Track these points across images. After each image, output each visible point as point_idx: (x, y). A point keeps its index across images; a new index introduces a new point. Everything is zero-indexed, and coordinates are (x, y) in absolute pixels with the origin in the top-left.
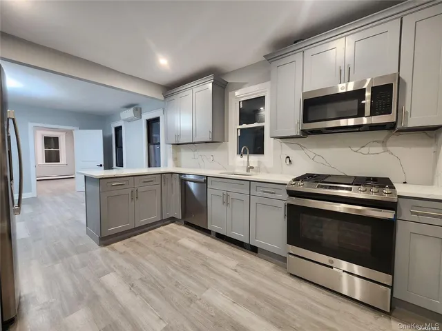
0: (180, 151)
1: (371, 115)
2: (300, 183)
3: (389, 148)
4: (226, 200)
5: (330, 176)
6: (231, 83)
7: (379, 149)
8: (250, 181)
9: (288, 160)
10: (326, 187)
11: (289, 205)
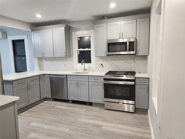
0: (43, 61)
1: (129, 51)
2: (108, 75)
3: (135, 61)
4: (78, 85)
5: (117, 71)
6: (73, 27)
7: (132, 61)
8: (88, 76)
9: (102, 66)
10: (116, 76)
11: (105, 84)
